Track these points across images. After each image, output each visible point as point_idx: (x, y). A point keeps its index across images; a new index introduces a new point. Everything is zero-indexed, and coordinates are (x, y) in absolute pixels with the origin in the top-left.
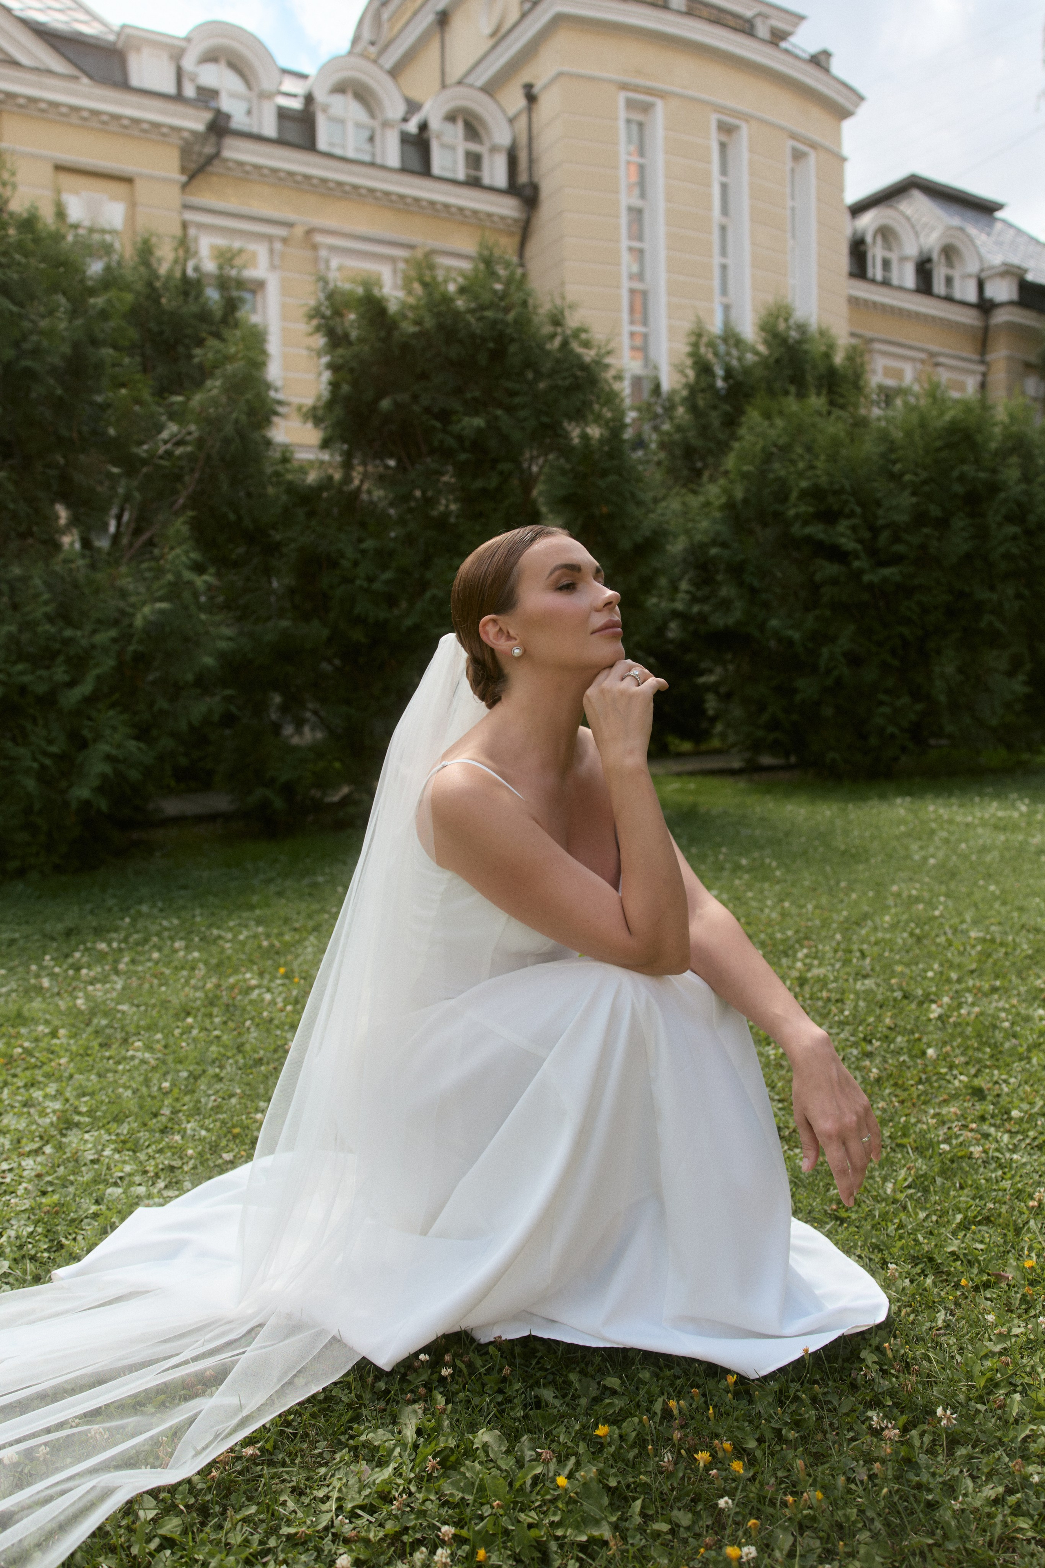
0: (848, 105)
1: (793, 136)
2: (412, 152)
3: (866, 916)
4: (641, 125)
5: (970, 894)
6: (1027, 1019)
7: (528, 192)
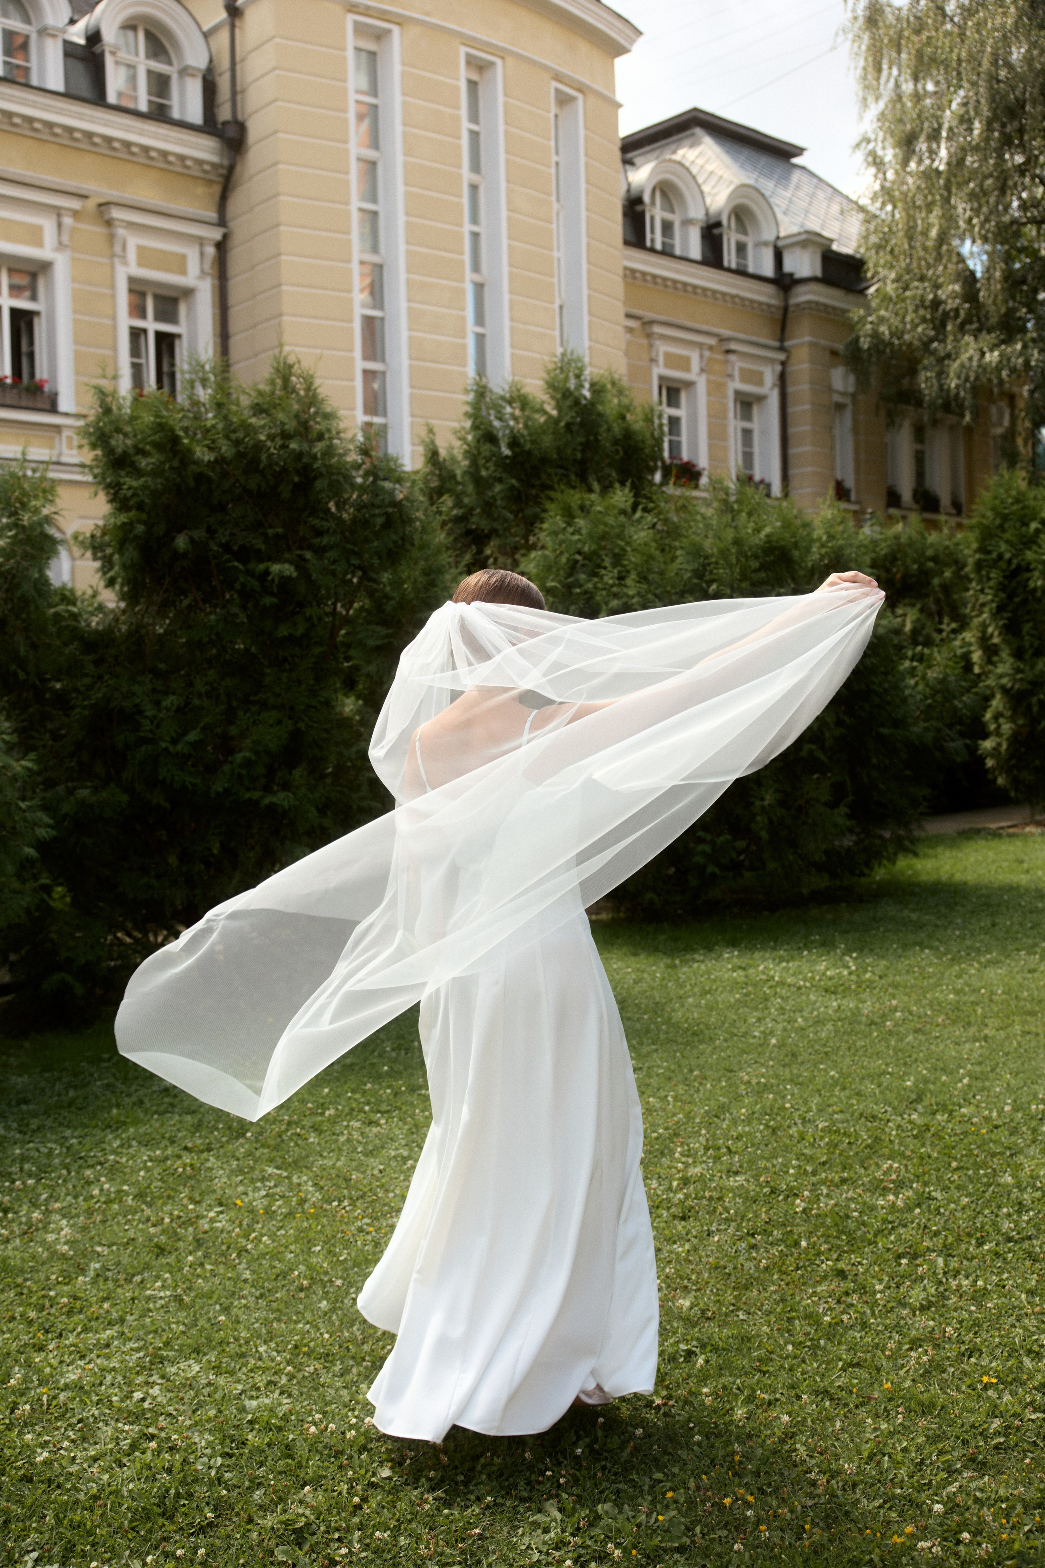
0: (622, 41)
1: (558, 77)
2: (79, 67)
3: (723, 1108)
4: (372, 55)
5: (811, 1080)
6: (873, 1208)
7: (231, 132)
